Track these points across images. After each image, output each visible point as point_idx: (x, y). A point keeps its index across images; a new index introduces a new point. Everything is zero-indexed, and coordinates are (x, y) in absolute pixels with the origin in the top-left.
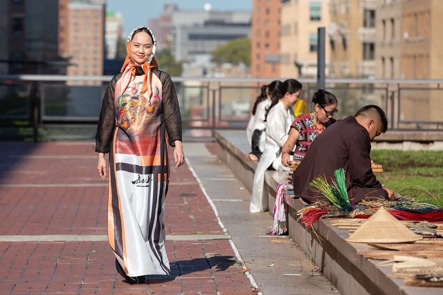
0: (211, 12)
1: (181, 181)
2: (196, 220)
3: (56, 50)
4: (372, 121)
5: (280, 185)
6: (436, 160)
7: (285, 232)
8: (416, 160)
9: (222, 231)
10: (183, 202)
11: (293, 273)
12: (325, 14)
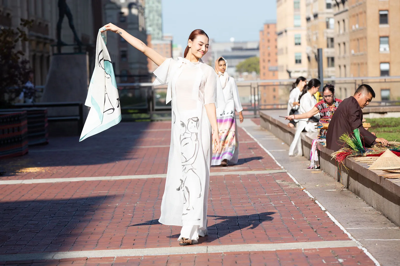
0: (235, 43)
1: (245, 141)
2: (263, 162)
3: (147, 69)
5: (314, 140)
6: (391, 123)
7: (318, 167)
8: (380, 124)
9: (281, 168)
10: (251, 153)
11: (331, 189)
12: (304, 41)
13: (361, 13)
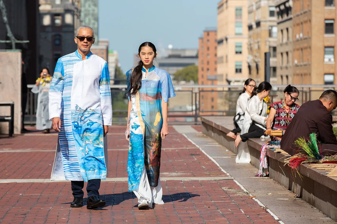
0: (173, 50)
1: (187, 147)
2: (207, 169)
4: (331, 102)
5: (263, 146)
7: (267, 175)
9: (226, 175)
10: (194, 159)
11: (283, 198)
12: (245, 50)
13: (306, 22)
